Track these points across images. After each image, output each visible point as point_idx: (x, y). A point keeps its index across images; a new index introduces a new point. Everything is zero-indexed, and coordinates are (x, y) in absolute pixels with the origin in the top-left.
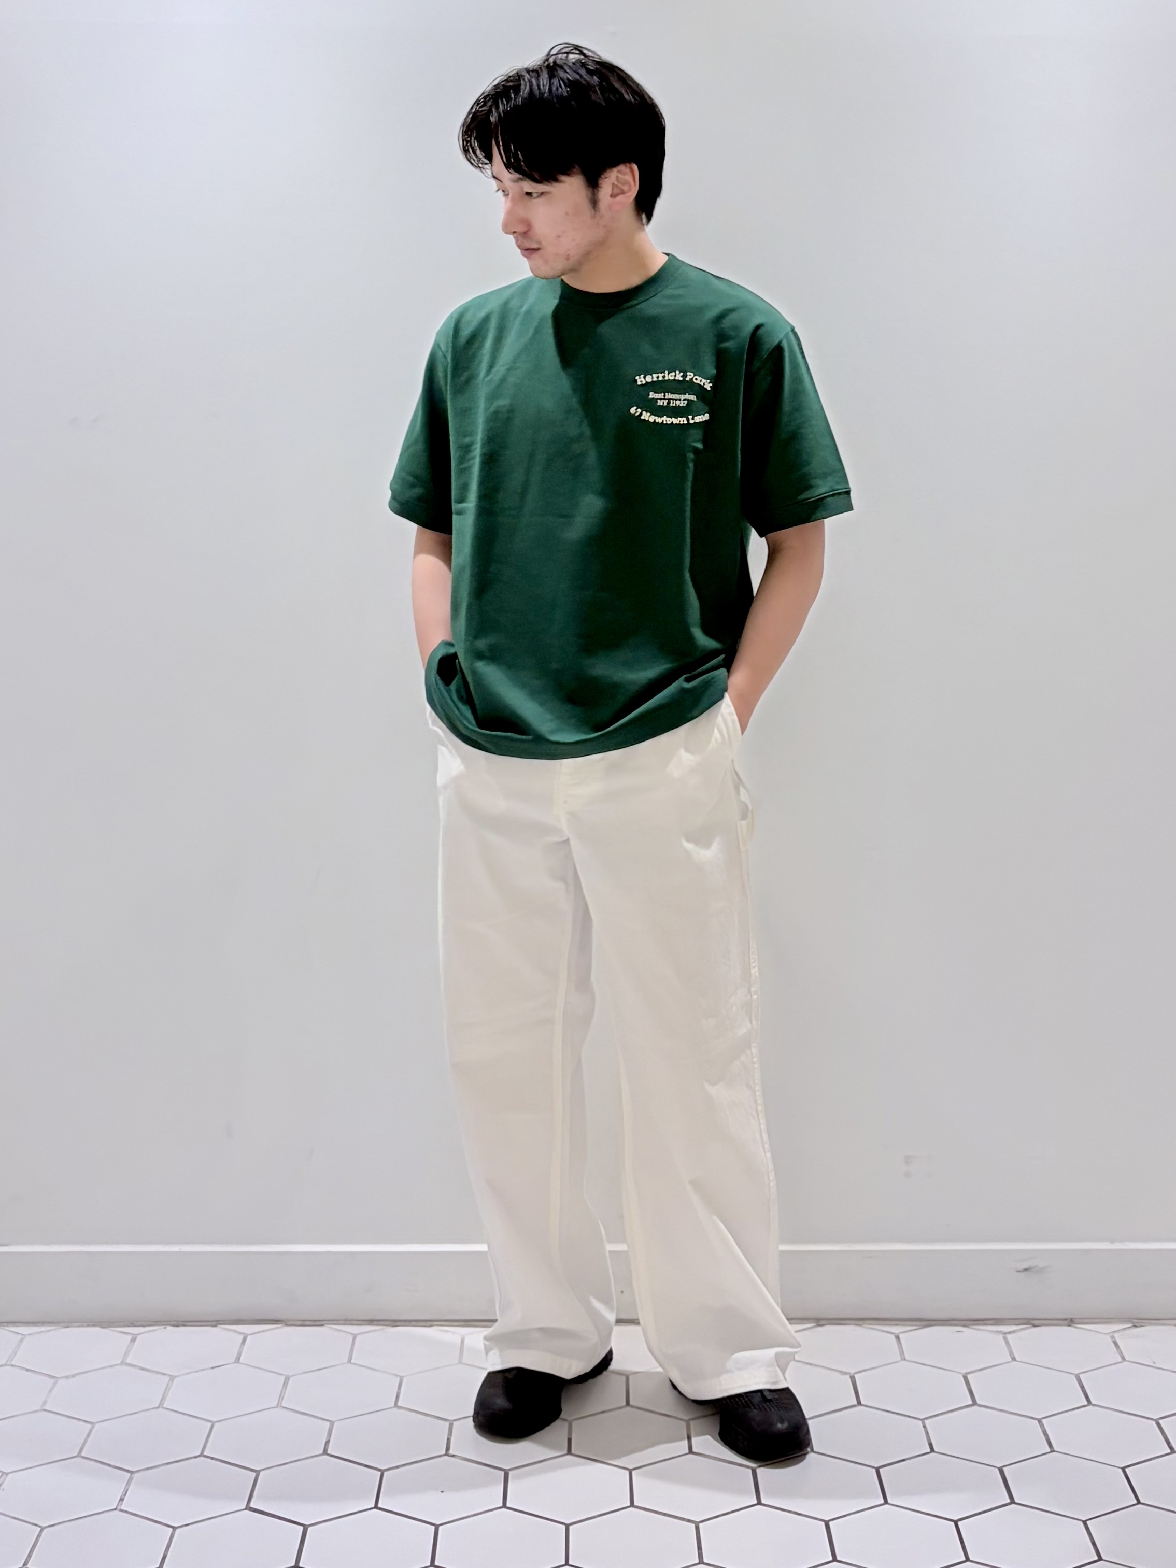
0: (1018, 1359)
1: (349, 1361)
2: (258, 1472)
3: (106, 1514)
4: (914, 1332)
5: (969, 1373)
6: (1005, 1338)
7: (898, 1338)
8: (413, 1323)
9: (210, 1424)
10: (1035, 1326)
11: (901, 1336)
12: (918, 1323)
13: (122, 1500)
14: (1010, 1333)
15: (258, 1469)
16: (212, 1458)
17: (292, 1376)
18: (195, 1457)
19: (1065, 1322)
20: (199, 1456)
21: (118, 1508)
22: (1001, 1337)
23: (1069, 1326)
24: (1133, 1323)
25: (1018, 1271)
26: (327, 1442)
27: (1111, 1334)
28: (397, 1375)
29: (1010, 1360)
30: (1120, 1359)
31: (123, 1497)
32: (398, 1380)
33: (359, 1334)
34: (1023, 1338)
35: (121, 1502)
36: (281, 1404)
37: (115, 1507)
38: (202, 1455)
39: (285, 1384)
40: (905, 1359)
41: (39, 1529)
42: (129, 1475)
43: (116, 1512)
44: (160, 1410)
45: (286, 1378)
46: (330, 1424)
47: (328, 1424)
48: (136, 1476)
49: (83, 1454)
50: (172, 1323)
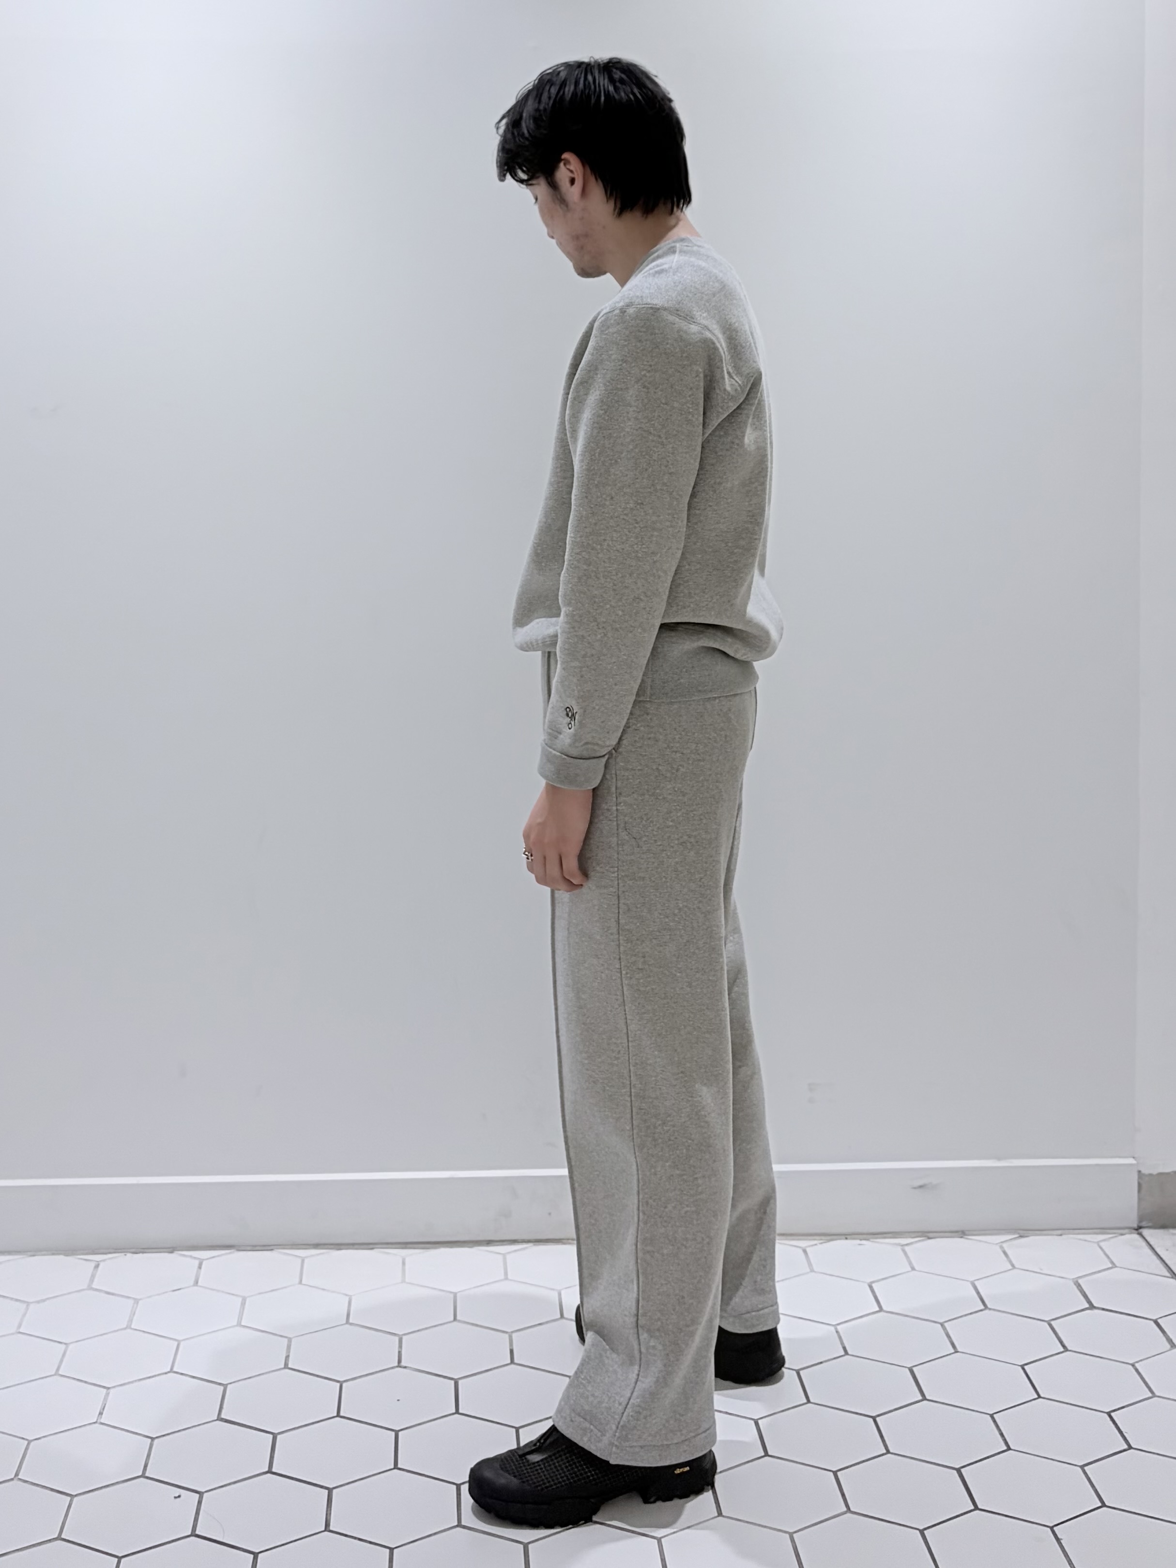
0: (917, 1268)
1: (300, 1282)
2: (225, 1386)
3: (88, 1427)
4: (820, 1246)
5: (873, 1282)
6: (904, 1251)
7: (805, 1251)
8: (356, 1247)
9: (176, 1343)
10: (929, 1238)
11: (808, 1250)
12: (823, 1238)
13: (101, 1414)
14: (907, 1245)
15: (225, 1383)
16: (182, 1374)
17: (249, 1297)
18: (166, 1373)
19: (956, 1234)
20: (169, 1372)
21: (99, 1421)
22: (899, 1248)
23: (961, 1237)
24: (1019, 1234)
25: (915, 1188)
26: (287, 1357)
27: (1001, 1244)
28: (347, 1295)
29: (910, 1269)
30: (1010, 1267)
31: (102, 1411)
32: (347, 1299)
33: (306, 1257)
34: (920, 1248)
35: (100, 1416)
36: (241, 1323)
37: (95, 1421)
38: (171, 1371)
39: (243, 1304)
40: (812, 1271)
41: (26, 1442)
42: (105, 1390)
43: (97, 1425)
44: (129, 1331)
45: (242, 1300)
46: (288, 1341)
47: (286, 1340)
48: (112, 1391)
49: (60, 1372)
50: (133, 1250)
